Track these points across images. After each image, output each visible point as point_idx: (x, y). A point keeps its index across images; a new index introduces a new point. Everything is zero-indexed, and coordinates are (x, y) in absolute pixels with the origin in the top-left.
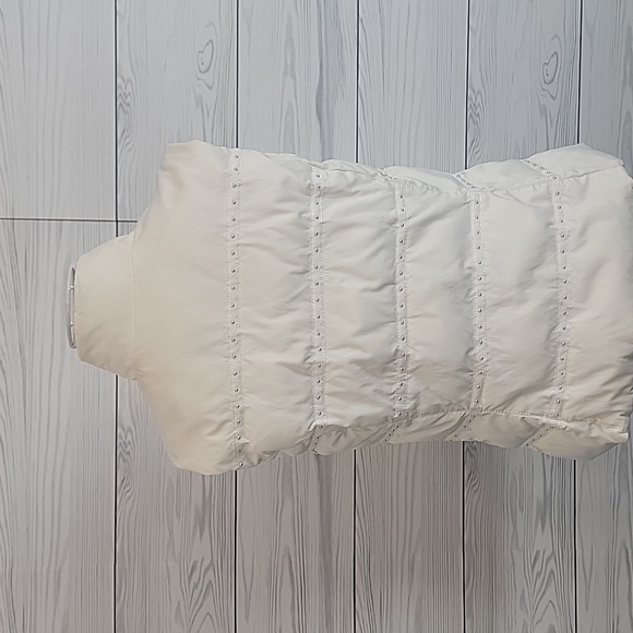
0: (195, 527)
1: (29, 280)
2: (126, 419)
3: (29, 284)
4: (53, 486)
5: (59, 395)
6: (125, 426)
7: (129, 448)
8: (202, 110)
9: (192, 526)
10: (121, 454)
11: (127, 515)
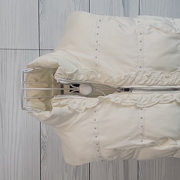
0: (73, 176)
1: (3, 75)
2: (44, 132)
3: (3, 77)
4: (14, 161)
5: (16, 122)
6: (44, 135)
7: (46, 144)
8: (75, 2)
9: (72, 176)
10: (42, 147)
11: (45, 172)
